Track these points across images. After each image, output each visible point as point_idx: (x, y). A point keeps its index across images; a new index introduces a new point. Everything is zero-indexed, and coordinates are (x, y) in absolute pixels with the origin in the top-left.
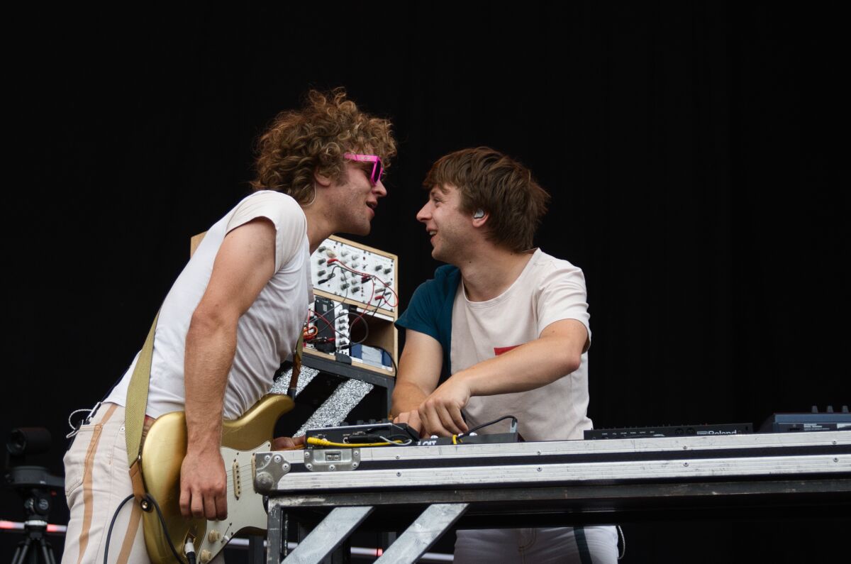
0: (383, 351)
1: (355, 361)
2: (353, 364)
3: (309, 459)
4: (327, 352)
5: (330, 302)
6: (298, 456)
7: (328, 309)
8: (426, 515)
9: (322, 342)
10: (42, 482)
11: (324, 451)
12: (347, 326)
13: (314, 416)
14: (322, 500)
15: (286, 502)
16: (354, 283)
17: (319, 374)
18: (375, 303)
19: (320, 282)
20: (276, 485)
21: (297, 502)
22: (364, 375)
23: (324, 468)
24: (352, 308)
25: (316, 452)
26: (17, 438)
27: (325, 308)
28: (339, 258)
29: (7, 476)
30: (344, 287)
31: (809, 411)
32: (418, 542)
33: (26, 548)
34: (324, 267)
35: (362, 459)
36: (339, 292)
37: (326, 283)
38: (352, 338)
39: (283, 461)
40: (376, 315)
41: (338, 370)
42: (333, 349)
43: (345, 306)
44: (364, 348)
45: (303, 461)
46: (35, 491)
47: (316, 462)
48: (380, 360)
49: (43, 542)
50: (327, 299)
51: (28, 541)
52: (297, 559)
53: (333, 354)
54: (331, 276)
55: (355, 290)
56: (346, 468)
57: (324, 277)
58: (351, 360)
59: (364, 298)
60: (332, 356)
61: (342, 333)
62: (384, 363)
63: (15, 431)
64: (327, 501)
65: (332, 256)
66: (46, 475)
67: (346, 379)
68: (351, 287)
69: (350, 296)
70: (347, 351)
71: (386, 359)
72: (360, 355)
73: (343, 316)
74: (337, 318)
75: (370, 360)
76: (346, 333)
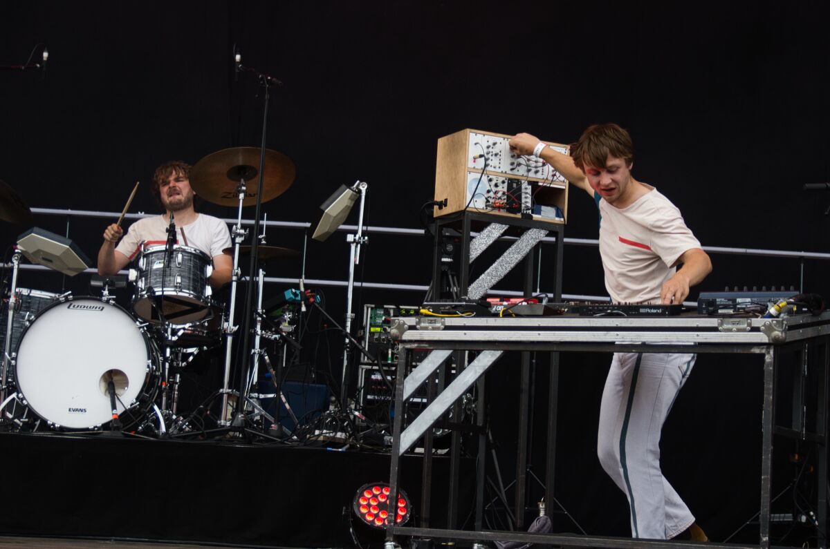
0: (558, 208)
1: (536, 217)
2: (534, 219)
3: (419, 323)
4: (515, 213)
5: (518, 182)
6: (411, 321)
7: (517, 185)
8: (481, 356)
9: (512, 208)
10: (447, 234)
11: (427, 318)
12: (530, 197)
13: (505, 254)
14: (427, 345)
15: (408, 346)
16: (536, 167)
17: (509, 228)
18: (551, 179)
19: (512, 169)
20: (401, 337)
21: (415, 346)
22: (541, 225)
23: (426, 328)
24: (534, 184)
25: (423, 319)
27: (515, 185)
30: (529, 171)
31: (723, 290)
32: (476, 372)
35: (447, 324)
36: (525, 174)
37: (516, 170)
38: (533, 203)
39: (404, 324)
40: (552, 186)
41: (523, 224)
42: (520, 211)
43: (530, 183)
44: (543, 208)
45: (414, 324)
47: (423, 325)
48: (554, 214)
50: (516, 179)
52: (413, 378)
53: (520, 214)
54: (519, 165)
55: (536, 172)
56: (438, 329)
57: (514, 166)
58: (532, 217)
59: (545, 175)
60: (519, 216)
61: (527, 200)
62: (557, 216)
64: (429, 346)
67: (529, 229)
68: (534, 170)
69: (533, 176)
70: (530, 212)
71: (559, 214)
72: (539, 213)
73: (527, 190)
74: (523, 191)
75: (548, 214)
76: (529, 200)
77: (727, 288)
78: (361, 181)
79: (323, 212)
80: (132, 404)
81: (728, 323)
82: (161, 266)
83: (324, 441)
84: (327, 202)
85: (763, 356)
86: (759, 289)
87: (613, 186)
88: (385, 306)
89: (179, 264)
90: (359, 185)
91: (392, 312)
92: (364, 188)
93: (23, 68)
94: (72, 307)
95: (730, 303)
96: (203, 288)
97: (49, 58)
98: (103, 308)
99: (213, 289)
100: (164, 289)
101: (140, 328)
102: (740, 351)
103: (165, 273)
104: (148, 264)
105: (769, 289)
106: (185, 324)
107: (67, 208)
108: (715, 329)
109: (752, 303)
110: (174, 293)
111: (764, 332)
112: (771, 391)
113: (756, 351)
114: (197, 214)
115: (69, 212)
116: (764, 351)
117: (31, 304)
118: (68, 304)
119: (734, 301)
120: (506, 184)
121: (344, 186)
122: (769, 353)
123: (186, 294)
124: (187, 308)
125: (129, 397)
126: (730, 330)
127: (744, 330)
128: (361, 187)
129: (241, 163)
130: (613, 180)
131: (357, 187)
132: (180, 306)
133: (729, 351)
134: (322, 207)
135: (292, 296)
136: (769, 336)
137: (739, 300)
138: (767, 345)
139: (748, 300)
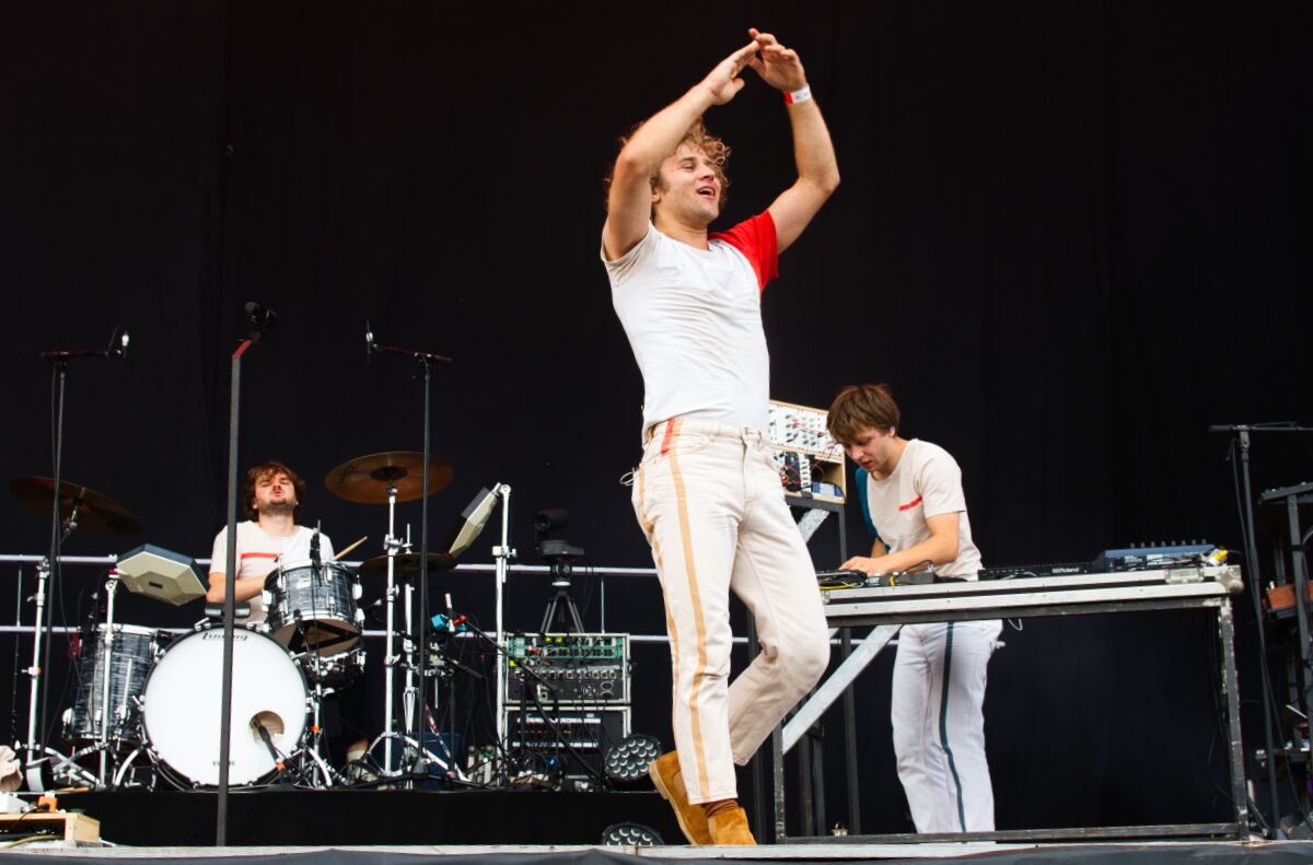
0: (836, 486)
1: (816, 496)
2: (814, 498)
4: (796, 491)
5: (796, 455)
7: (795, 461)
8: (875, 633)
9: (793, 485)
10: (563, 552)
12: (809, 471)
16: (812, 439)
18: (828, 451)
19: (789, 441)
22: (822, 505)
24: (811, 458)
26: (543, 519)
27: (792, 459)
28: (801, 421)
29: (537, 548)
30: (806, 442)
32: (870, 650)
33: (555, 604)
34: (791, 430)
36: (802, 446)
37: (793, 442)
38: (813, 479)
40: (829, 460)
41: (804, 504)
42: (799, 489)
43: (807, 456)
44: (822, 486)
46: (559, 559)
48: (833, 492)
49: (568, 598)
50: (793, 453)
51: (557, 598)
54: (795, 436)
55: (814, 444)
57: (791, 437)
58: (812, 495)
59: (820, 449)
60: (799, 494)
61: (805, 476)
62: (836, 494)
63: (541, 513)
65: (795, 420)
66: (567, 547)
67: (809, 510)
68: (810, 442)
69: (810, 448)
70: (809, 490)
71: (838, 491)
72: (818, 491)
73: (804, 463)
74: (801, 466)
75: (826, 493)
76: (808, 476)
77: (1133, 545)
78: (503, 483)
79: (465, 520)
80: (292, 752)
81: (1175, 575)
82: (308, 584)
83: (532, 784)
84: (469, 508)
85: (1217, 609)
86: (1169, 544)
87: (866, 459)
88: (527, 635)
89: (329, 582)
90: (499, 488)
91: (534, 641)
92: (506, 491)
93: (107, 354)
94: (207, 637)
95: (1140, 560)
96: (354, 611)
97: (130, 343)
98: (246, 638)
99: (365, 613)
100: (316, 612)
101: (294, 660)
102: (1190, 605)
103: (313, 594)
104: (288, 583)
105: (1178, 544)
106: (332, 655)
107: (17, 553)
108: (1161, 582)
109: (1164, 558)
110: (327, 617)
111: (1220, 581)
112: (1232, 647)
113: (1209, 603)
114: (296, 527)
115: (21, 558)
116: (1218, 603)
117: (123, 644)
118: (203, 634)
119: (1144, 558)
120: (783, 459)
121: (485, 490)
122: (1224, 605)
123: (339, 617)
124: (335, 636)
125: (287, 743)
126: (1180, 582)
127: (1196, 581)
128: (502, 491)
129: (390, 464)
130: (865, 453)
131: (498, 491)
132: (326, 633)
133: (1178, 605)
134: (464, 515)
135: (441, 622)
136: (1226, 586)
137: (1149, 557)
138: (1222, 596)
139: (1160, 556)
